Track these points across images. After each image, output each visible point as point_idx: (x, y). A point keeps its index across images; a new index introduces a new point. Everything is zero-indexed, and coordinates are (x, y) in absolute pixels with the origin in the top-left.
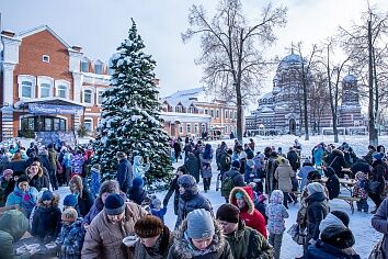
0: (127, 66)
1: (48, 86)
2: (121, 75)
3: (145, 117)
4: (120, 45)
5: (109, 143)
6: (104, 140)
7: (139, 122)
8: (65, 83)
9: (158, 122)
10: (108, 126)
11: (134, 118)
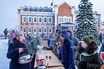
0: (83, 7)
1: (66, 19)
2: (81, 10)
3: (89, 22)
4: (81, 1)
5: (77, 30)
6: (76, 30)
7: (87, 24)
8: (71, 18)
9: (93, 24)
10: (77, 25)
11: (85, 22)
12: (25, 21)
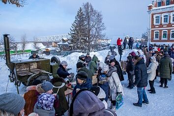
12: (157, 21)
